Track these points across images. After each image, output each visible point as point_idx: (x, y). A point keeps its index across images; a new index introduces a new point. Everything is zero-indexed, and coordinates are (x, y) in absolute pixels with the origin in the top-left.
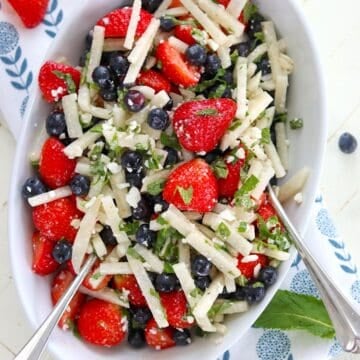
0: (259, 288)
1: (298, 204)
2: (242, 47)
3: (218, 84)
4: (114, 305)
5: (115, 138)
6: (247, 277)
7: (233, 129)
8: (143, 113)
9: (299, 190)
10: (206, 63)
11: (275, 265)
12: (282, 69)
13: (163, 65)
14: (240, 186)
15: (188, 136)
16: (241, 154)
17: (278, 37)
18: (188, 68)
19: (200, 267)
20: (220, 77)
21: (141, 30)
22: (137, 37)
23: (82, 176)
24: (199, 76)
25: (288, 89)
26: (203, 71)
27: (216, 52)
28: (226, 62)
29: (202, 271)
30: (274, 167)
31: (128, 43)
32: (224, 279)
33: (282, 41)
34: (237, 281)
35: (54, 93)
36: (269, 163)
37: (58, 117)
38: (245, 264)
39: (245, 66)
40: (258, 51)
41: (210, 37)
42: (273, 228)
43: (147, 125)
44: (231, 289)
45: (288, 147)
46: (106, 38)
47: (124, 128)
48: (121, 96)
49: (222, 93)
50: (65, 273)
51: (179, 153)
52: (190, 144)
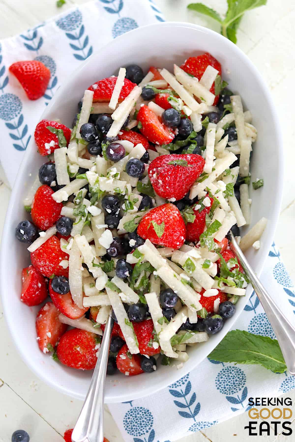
0: (218, 320)
1: (256, 251)
2: (213, 116)
3: (189, 144)
4: (90, 333)
5: (97, 181)
6: (208, 310)
7: (201, 181)
8: (123, 162)
9: (258, 239)
10: (180, 125)
11: (233, 301)
12: (247, 136)
13: (143, 125)
14: (205, 230)
15: (160, 181)
16: (207, 202)
17: (245, 109)
18: (164, 129)
19: (167, 299)
20: (192, 139)
21: (124, 94)
22: (120, 100)
23: (67, 218)
24: (173, 135)
25: (252, 153)
26: (177, 133)
27: (189, 117)
28: (198, 127)
29: (169, 303)
30: (236, 217)
31: (113, 104)
32: (187, 310)
33: (248, 113)
34: (199, 313)
35: (47, 146)
36: (232, 213)
37: (50, 167)
38: (207, 298)
39: (214, 130)
40: (227, 119)
41: (185, 105)
42: (233, 269)
43: (125, 173)
44: (194, 320)
45: (250, 205)
46: (94, 102)
47: (105, 175)
48: (104, 148)
49: (193, 150)
50: (49, 305)
51: (153, 201)
52: (162, 190)
